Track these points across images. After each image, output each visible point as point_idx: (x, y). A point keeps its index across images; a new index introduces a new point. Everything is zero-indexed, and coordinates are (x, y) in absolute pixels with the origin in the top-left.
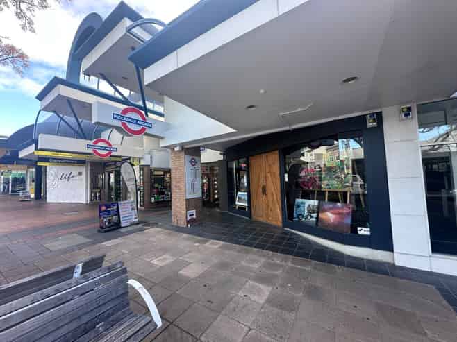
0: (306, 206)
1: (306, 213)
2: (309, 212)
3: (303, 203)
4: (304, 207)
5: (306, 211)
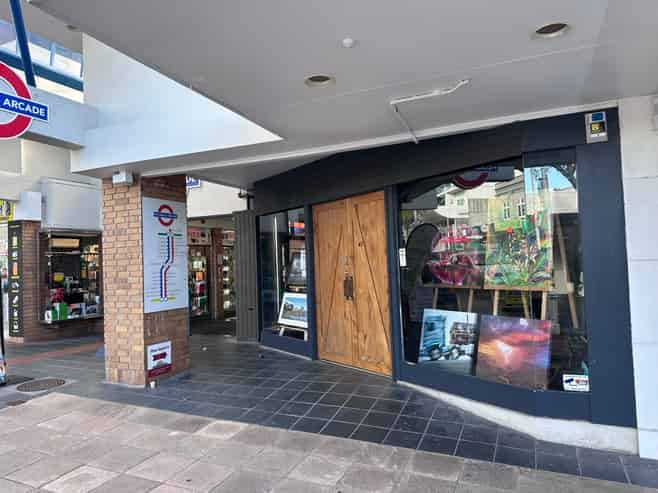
0: (449, 326)
1: (448, 344)
2: (454, 339)
3: (442, 320)
4: (443, 328)
5: (448, 338)
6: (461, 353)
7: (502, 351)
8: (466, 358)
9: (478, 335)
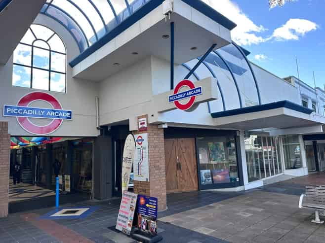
5: (204, 177)
6: (209, 180)
7: (219, 177)
8: (210, 181)
9: (212, 175)
